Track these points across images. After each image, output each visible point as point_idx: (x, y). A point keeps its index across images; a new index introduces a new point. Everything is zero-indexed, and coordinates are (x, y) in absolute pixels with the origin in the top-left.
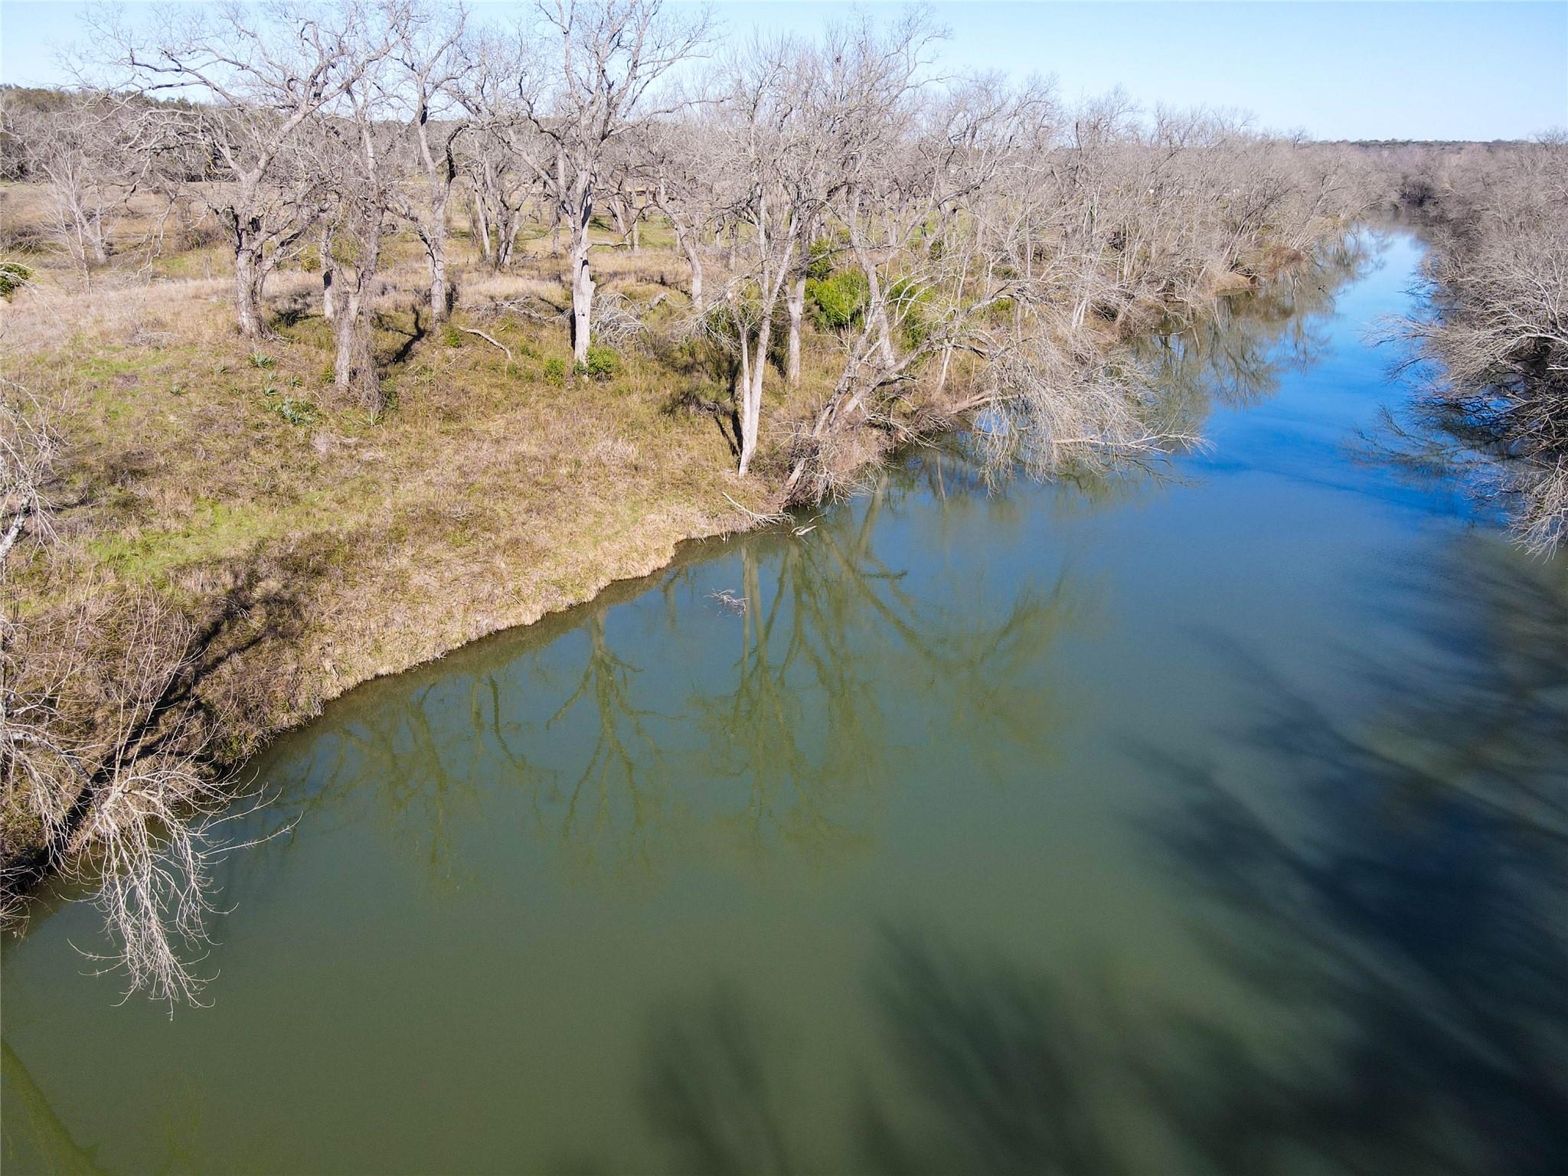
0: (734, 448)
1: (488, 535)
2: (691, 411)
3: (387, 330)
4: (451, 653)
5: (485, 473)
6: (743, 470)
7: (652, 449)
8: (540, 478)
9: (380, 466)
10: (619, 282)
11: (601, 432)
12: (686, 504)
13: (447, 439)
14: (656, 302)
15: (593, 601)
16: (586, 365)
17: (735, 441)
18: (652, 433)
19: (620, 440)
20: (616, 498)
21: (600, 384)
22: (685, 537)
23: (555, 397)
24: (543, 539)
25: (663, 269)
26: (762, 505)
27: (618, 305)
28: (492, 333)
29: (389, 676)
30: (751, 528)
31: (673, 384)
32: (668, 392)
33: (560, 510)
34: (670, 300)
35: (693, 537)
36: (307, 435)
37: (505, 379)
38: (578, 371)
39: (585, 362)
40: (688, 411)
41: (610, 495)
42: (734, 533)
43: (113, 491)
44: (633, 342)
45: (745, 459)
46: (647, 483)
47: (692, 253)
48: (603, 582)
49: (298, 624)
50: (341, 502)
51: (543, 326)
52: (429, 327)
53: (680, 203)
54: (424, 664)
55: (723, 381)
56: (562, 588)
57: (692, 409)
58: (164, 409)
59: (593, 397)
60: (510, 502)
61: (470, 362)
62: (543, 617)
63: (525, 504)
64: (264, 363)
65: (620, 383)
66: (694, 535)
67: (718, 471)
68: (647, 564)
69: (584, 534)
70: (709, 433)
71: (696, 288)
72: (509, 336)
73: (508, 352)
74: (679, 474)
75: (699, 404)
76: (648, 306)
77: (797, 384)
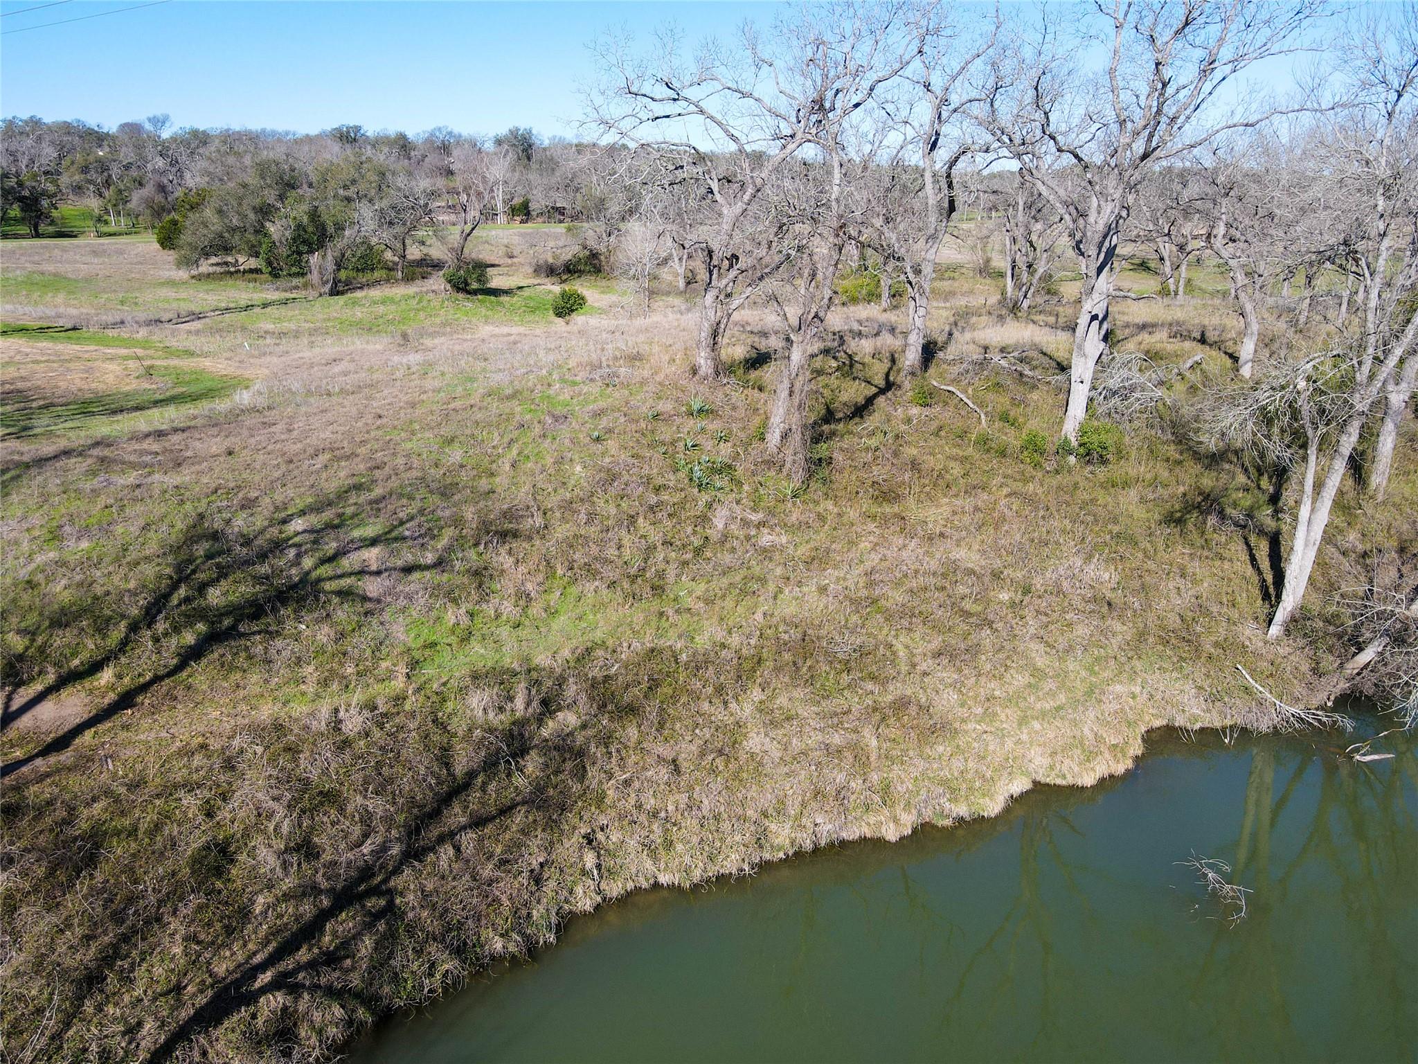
0: (1267, 588)
1: (870, 686)
2: (1209, 524)
3: (854, 379)
4: (765, 867)
5: (898, 584)
6: (1275, 630)
7: (1140, 577)
8: (967, 605)
9: (777, 556)
10: (1146, 336)
11: (1072, 543)
12: (1175, 675)
13: (871, 526)
14: (1188, 365)
15: (996, 817)
16: (1074, 443)
17: (1269, 578)
18: (1145, 551)
19: (1095, 560)
20: (1069, 649)
21: (1089, 468)
22: (1164, 723)
23: (1026, 481)
24: (947, 701)
25: (1206, 322)
26: (1299, 689)
27: (1135, 368)
28: (970, 391)
29: (671, 887)
30: (1275, 727)
31: (1191, 478)
32: (1181, 489)
33: (983, 657)
34: (1208, 364)
35: (1177, 724)
36: (709, 506)
37: (970, 451)
38: (1065, 449)
39: (1073, 440)
40: (1205, 523)
41: (1062, 643)
42: (1244, 731)
43: (472, 554)
44: (1145, 416)
45: (1281, 615)
46: (1122, 630)
47: (1249, 307)
48: (1020, 785)
49: (576, 787)
50: (709, 602)
51: (1034, 387)
52: (898, 380)
53: (1242, 245)
54: (722, 879)
55: (1265, 483)
56: (953, 791)
57: (1212, 520)
58: (576, 457)
59: (1076, 486)
60: (917, 636)
61: (934, 426)
62: (915, 831)
63: (936, 643)
64: (700, 411)
65: (1117, 470)
66: (1180, 721)
67: (1235, 624)
68: (1092, 769)
69: (1009, 701)
70: (1231, 560)
71: (1247, 349)
72: (990, 396)
73: (983, 416)
74: (1173, 621)
75: (1222, 515)
76: (1176, 370)
77: (1380, 498)
